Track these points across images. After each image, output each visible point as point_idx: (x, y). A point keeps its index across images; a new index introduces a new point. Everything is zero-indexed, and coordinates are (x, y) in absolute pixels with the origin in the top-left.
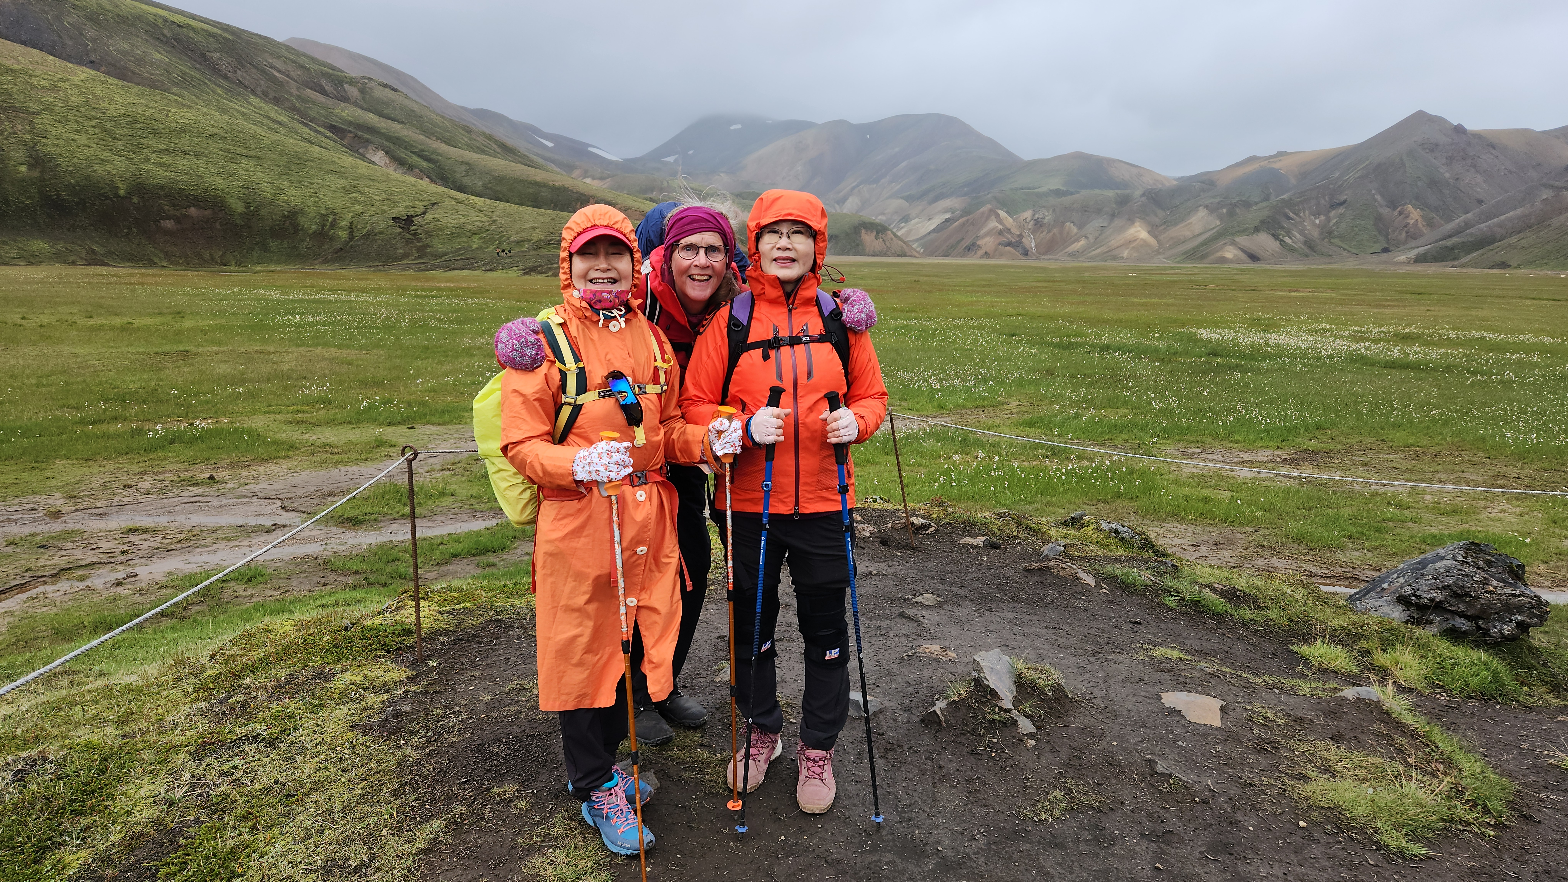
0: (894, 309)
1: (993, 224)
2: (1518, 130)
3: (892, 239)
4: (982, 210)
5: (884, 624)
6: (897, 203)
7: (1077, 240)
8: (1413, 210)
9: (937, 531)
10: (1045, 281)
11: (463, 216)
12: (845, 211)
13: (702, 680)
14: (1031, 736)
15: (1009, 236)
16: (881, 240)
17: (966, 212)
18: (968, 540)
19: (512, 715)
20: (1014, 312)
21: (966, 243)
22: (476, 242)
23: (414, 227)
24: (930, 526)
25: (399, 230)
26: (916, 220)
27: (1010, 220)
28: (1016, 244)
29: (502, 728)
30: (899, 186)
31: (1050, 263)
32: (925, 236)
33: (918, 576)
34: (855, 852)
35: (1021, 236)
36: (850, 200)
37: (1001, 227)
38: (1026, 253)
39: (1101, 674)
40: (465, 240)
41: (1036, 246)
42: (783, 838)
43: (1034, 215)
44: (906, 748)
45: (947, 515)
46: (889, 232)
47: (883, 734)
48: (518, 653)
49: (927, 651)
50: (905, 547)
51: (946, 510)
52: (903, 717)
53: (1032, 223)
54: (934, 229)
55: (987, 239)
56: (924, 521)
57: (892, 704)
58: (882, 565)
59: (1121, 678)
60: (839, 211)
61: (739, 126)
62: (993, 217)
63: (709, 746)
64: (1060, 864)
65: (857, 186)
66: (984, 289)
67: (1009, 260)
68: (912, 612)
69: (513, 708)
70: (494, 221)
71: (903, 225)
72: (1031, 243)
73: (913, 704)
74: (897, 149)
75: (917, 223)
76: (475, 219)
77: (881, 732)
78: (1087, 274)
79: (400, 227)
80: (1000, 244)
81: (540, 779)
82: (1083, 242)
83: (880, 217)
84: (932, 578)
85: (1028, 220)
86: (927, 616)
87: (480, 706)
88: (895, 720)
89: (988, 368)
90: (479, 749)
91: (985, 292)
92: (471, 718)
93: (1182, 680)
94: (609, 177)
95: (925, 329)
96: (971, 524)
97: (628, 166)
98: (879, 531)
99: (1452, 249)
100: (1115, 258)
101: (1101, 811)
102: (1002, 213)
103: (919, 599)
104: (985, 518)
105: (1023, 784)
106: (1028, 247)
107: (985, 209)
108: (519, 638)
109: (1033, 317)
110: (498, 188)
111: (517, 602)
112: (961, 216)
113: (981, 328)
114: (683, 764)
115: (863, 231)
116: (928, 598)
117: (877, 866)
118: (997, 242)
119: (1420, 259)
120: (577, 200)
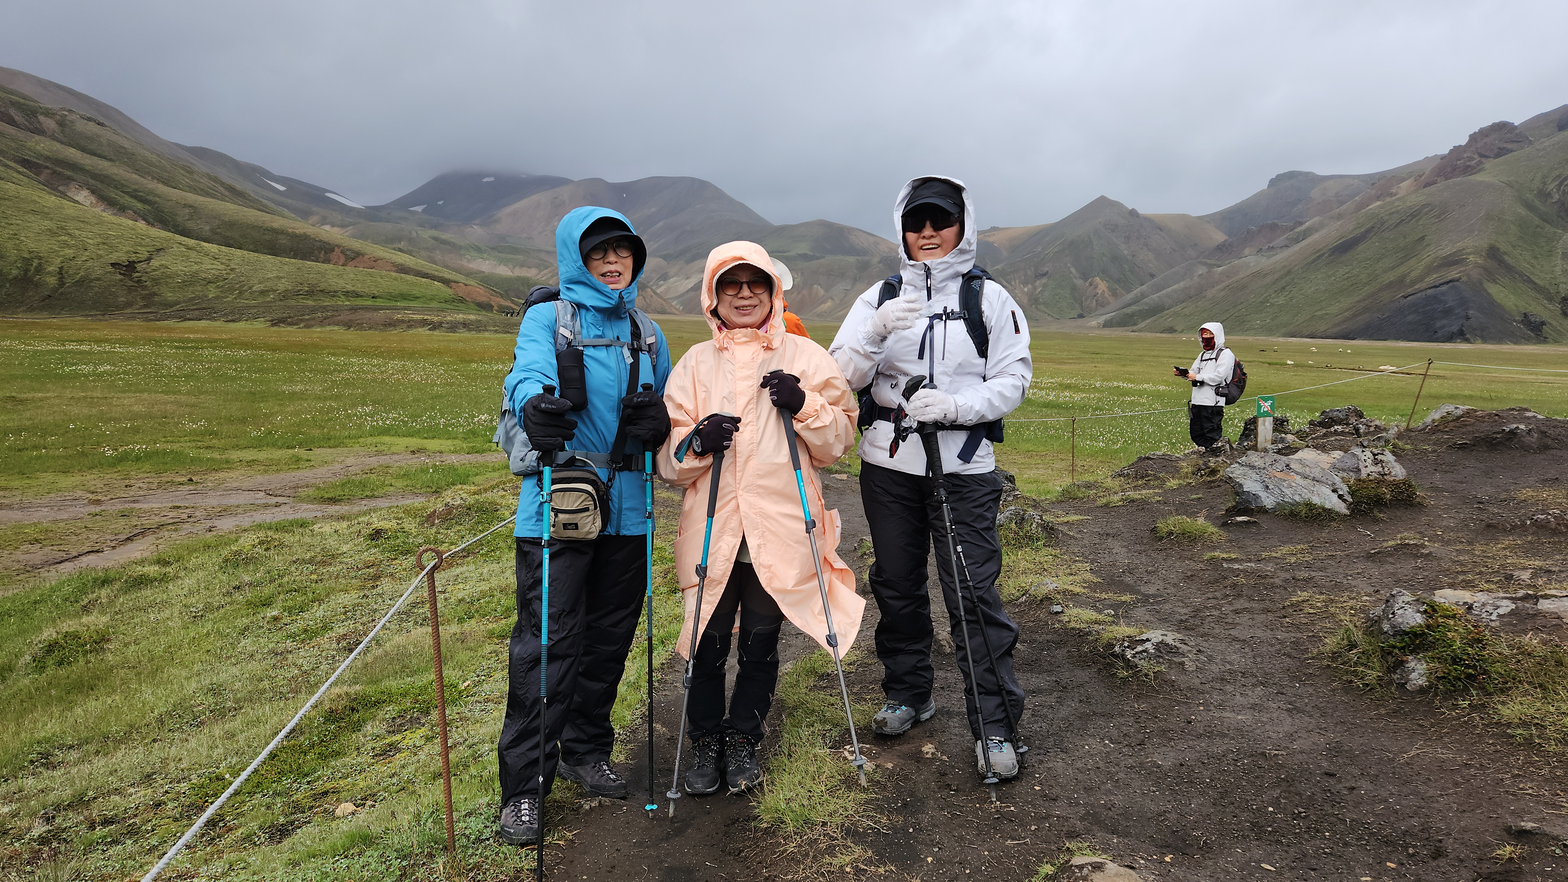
3: (652, 296)
7: (824, 302)
8: (1100, 282)
11: (196, 263)
22: (212, 292)
23: (137, 274)
25: (119, 277)
26: (675, 278)
30: (656, 246)
32: (683, 294)
40: (199, 288)
46: (649, 290)
54: (692, 288)
61: (490, 180)
70: (232, 270)
71: (662, 282)
74: (653, 210)
75: (676, 282)
76: (209, 267)
79: (120, 274)
82: (829, 304)
94: (350, 224)
97: (372, 213)
99: (1131, 316)
110: (229, 234)
119: (1108, 324)
120: (320, 249)
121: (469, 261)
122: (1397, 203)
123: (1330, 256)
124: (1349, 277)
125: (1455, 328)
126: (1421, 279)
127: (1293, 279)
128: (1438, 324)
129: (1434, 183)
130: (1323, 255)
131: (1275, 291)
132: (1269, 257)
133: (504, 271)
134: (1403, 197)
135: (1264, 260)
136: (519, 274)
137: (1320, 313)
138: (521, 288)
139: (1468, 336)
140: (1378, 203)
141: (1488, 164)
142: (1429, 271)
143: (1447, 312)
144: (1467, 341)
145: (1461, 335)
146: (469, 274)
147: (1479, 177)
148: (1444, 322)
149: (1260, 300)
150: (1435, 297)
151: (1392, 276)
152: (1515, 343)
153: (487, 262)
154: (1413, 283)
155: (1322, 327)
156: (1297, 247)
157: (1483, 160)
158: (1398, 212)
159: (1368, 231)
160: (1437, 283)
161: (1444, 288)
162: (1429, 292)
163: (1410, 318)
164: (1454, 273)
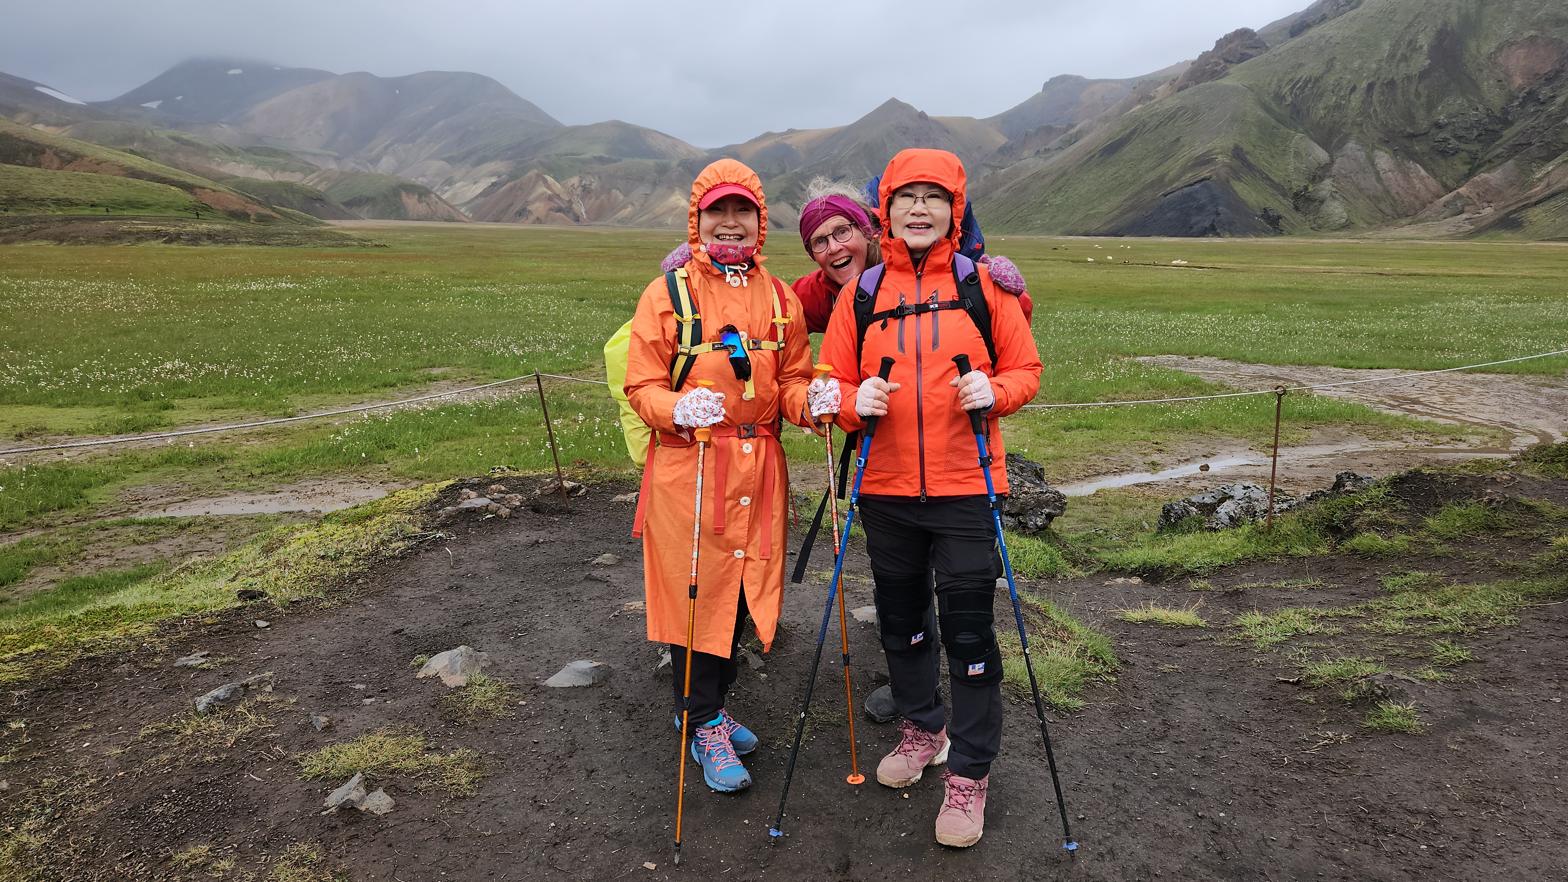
0: (454, 276)
1: (541, 189)
2: (963, 118)
3: (437, 203)
4: (529, 174)
5: (572, 589)
6: (437, 165)
7: (625, 207)
9: (587, 492)
10: (600, 247)
12: (380, 171)
13: (401, 680)
14: (762, 670)
15: (559, 202)
16: (425, 204)
17: (513, 177)
18: (620, 497)
19: (165, 766)
20: (578, 277)
21: (517, 207)
24: (580, 488)
26: (461, 183)
27: (559, 186)
28: (567, 210)
29: (156, 782)
30: (437, 148)
31: (602, 229)
32: (472, 200)
33: (584, 539)
34: (632, 820)
35: (570, 202)
36: (384, 160)
37: (549, 192)
38: (577, 219)
39: (793, 603)
41: (586, 212)
42: (553, 824)
43: (581, 181)
44: (647, 706)
45: (593, 476)
46: (433, 196)
47: (620, 697)
48: (136, 693)
49: (632, 608)
50: (560, 511)
51: (590, 471)
52: (635, 677)
53: (579, 189)
54: (481, 193)
55: (537, 205)
56: (573, 484)
57: (618, 666)
58: (543, 533)
59: (812, 604)
60: (372, 171)
61: (238, 71)
62: (541, 182)
63: (437, 748)
64: (822, 782)
65: (391, 145)
66: (542, 254)
67: (560, 225)
68: (595, 574)
69: (165, 757)
71: (447, 188)
72: (580, 208)
73: (639, 662)
74: (431, 108)
75: (463, 186)
77: (617, 695)
78: (638, 240)
80: (551, 210)
81: (236, 830)
82: (629, 209)
83: (420, 179)
84: (597, 539)
85: (576, 186)
86: (613, 576)
87: (109, 765)
88: (628, 681)
89: (567, 333)
90: (134, 814)
91: (545, 257)
92: (104, 780)
93: (859, 596)
94: (68, 123)
95: (493, 296)
96: (618, 482)
97: (94, 111)
98: (528, 500)
100: (660, 225)
101: (840, 725)
102: (550, 179)
103: (599, 560)
104: (630, 474)
105: (766, 717)
106: (579, 214)
107: (532, 173)
108: (131, 675)
109: (597, 282)
111: (109, 634)
112: (508, 181)
113: (549, 293)
114: (413, 774)
115: (404, 194)
116: (607, 558)
117: (658, 827)
118: (548, 207)
120: (26, 150)
121: (219, 164)
122: (1156, 106)
123: (1100, 156)
124: (1117, 177)
125: (1207, 224)
126: (1178, 178)
127: (1068, 180)
128: (1194, 220)
129: (1187, 87)
130: (1093, 156)
131: (1053, 192)
132: (1046, 159)
133: (262, 176)
134: (1161, 101)
135: (1041, 162)
136: (281, 179)
137: (1092, 212)
138: (284, 195)
139: (1218, 231)
140: (1139, 106)
141: (1233, 69)
142: (1185, 169)
143: (1201, 209)
144: (1218, 235)
145: (1212, 230)
146: (217, 178)
147: (1226, 82)
148: (1199, 218)
149: (1040, 200)
150: (1190, 195)
151: (1152, 176)
152: (1258, 236)
153: (241, 166)
154: (1172, 182)
155: (1094, 225)
156: (1071, 149)
157: (1228, 65)
158: (1157, 114)
159: (1133, 132)
160: (1192, 182)
161: (1197, 186)
162: (1186, 190)
163: (1169, 215)
164: (1205, 173)
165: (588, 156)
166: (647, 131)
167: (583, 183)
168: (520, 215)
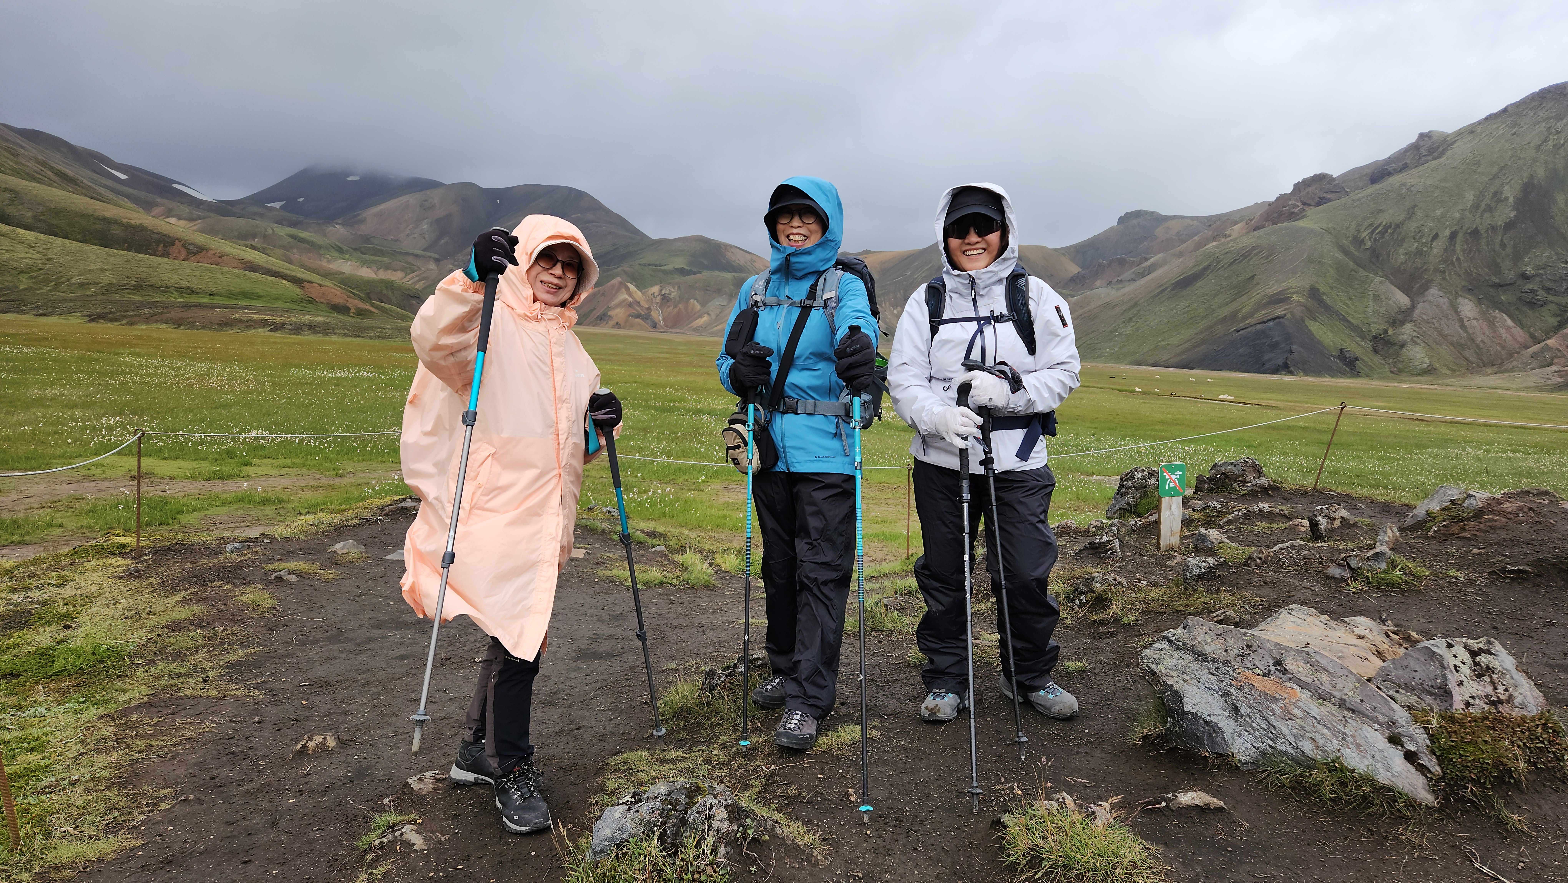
1: (623, 296)
4: (612, 282)
7: (701, 316)
10: (671, 353)
21: (598, 312)
22: (24, 283)
27: (640, 293)
28: (646, 317)
31: (678, 336)
35: (649, 309)
37: (630, 299)
38: (655, 326)
40: (8, 278)
41: (663, 320)
43: (661, 290)
53: (659, 298)
55: (618, 310)
61: (357, 178)
62: (623, 290)
67: (639, 331)
72: (658, 316)
76: (24, 255)
80: (630, 315)
82: (705, 318)
85: (656, 294)
94: (199, 217)
97: (222, 208)
106: (656, 321)
107: (616, 281)
110: (56, 220)
118: (628, 313)
120: (158, 242)
121: (329, 261)
122: (1231, 244)
123: (1172, 290)
124: (1188, 311)
125: (1280, 362)
126: (1251, 315)
127: (1139, 311)
128: (1266, 357)
129: (1263, 227)
130: (1166, 289)
131: (1123, 322)
132: (1118, 290)
133: (366, 273)
134: (1236, 239)
135: (1113, 292)
136: (383, 277)
137: (1163, 343)
138: (385, 291)
139: (1292, 369)
140: (1215, 243)
141: (1311, 211)
142: (1259, 307)
143: (1274, 346)
144: (1291, 373)
145: (1285, 368)
146: (327, 275)
147: (1302, 223)
148: (1272, 355)
149: (1110, 329)
150: (1263, 332)
151: (1225, 311)
152: (1332, 377)
153: (349, 263)
154: (1245, 318)
155: (1164, 357)
156: (1142, 281)
157: (1306, 207)
158: (1230, 252)
159: (1206, 269)
160: (1265, 319)
161: (1271, 324)
162: (1259, 327)
163: (1241, 350)
164: (1279, 311)
165: (670, 267)
166: (727, 246)
167: (663, 292)
168: (601, 319)
